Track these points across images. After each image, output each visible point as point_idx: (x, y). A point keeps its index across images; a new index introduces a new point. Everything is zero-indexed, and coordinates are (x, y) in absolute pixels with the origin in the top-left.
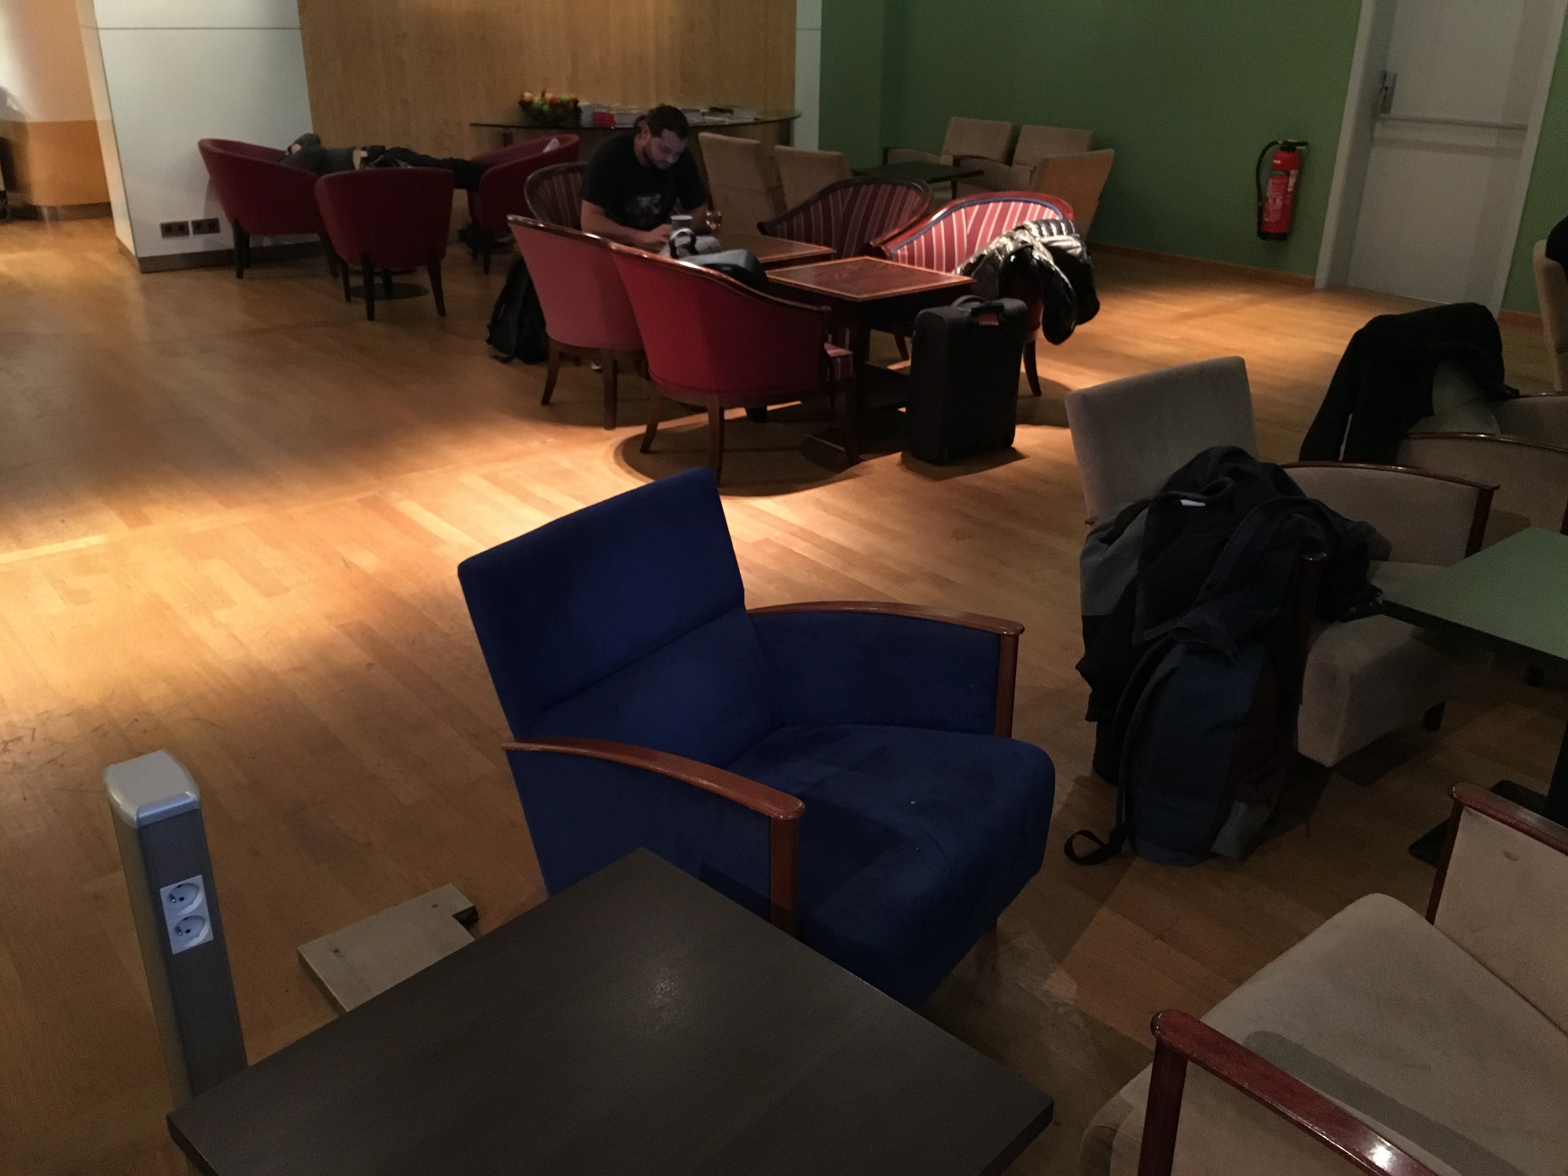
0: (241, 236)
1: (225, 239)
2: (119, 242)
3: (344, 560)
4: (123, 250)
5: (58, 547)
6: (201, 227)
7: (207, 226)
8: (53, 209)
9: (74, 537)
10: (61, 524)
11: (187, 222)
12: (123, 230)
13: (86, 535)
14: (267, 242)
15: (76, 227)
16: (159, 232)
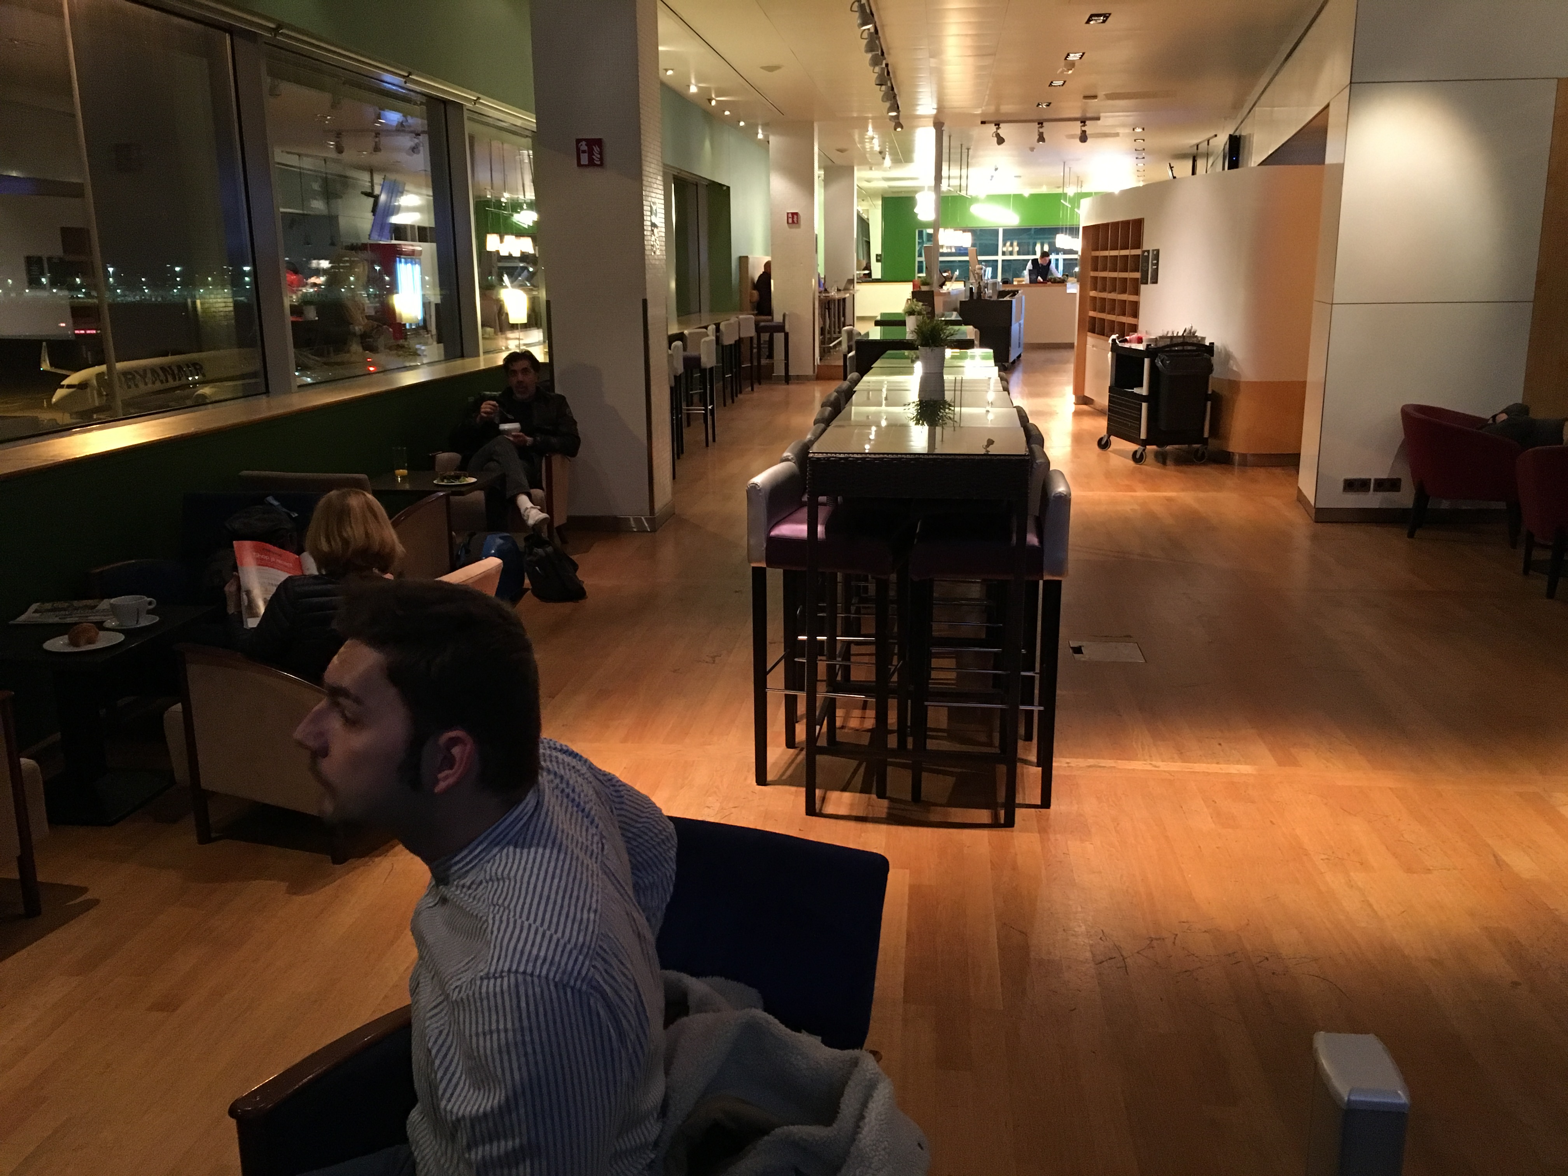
0: (1421, 496)
1: (1405, 498)
2: (1300, 491)
3: (1495, 856)
4: (1301, 498)
5: (1213, 768)
6: (1382, 485)
7: (1389, 485)
8: (1243, 456)
9: (1228, 762)
10: (1218, 746)
11: (1370, 479)
12: (1307, 482)
13: (1238, 762)
14: (1445, 505)
15: (1261, 473)
16: (1341, 486)
